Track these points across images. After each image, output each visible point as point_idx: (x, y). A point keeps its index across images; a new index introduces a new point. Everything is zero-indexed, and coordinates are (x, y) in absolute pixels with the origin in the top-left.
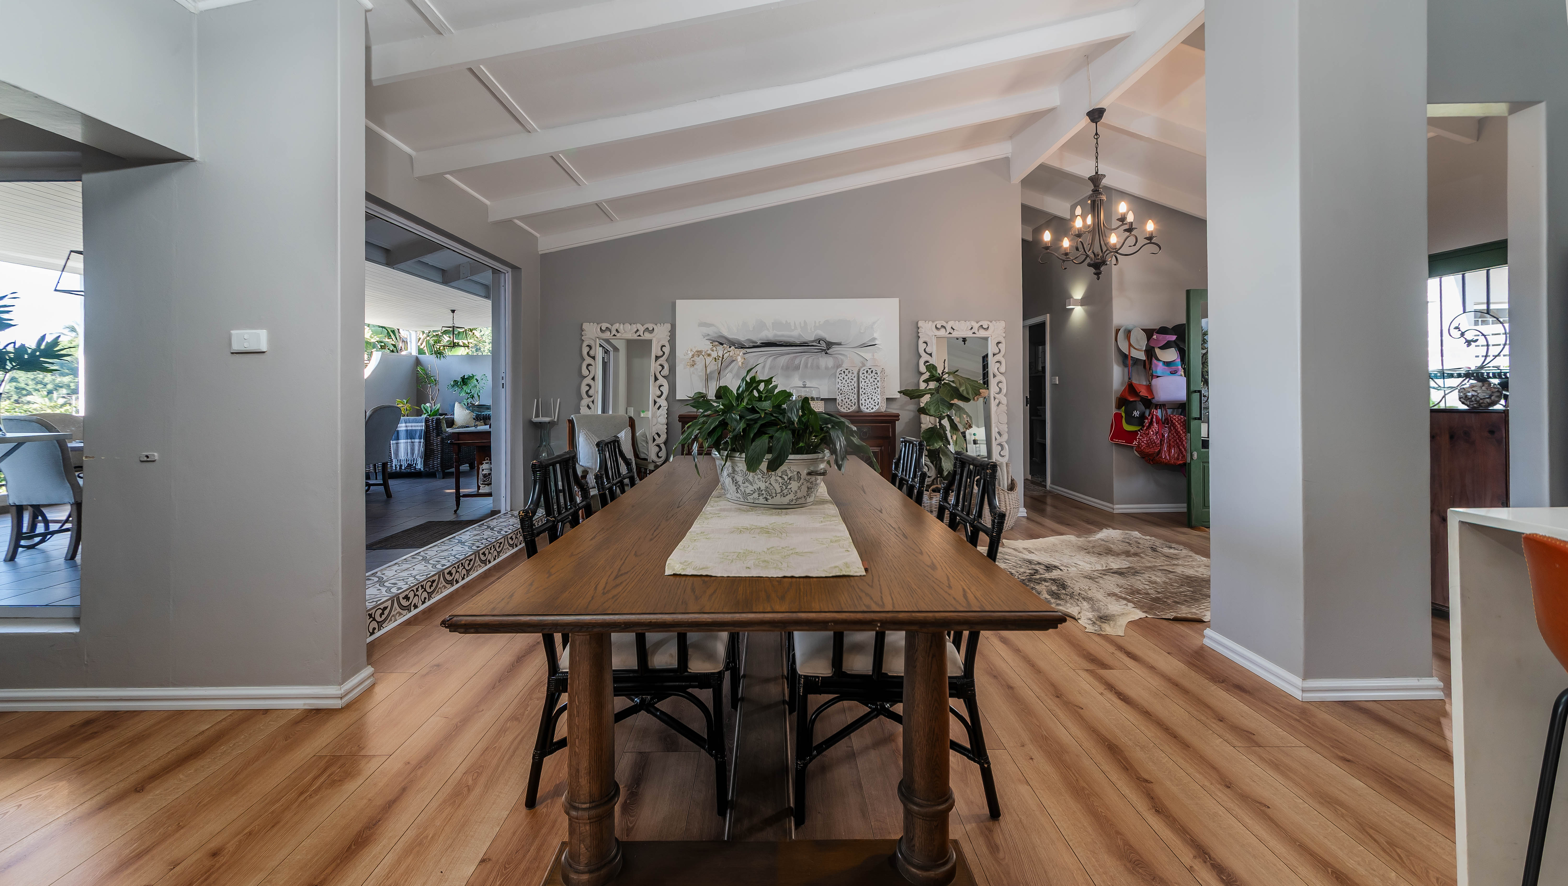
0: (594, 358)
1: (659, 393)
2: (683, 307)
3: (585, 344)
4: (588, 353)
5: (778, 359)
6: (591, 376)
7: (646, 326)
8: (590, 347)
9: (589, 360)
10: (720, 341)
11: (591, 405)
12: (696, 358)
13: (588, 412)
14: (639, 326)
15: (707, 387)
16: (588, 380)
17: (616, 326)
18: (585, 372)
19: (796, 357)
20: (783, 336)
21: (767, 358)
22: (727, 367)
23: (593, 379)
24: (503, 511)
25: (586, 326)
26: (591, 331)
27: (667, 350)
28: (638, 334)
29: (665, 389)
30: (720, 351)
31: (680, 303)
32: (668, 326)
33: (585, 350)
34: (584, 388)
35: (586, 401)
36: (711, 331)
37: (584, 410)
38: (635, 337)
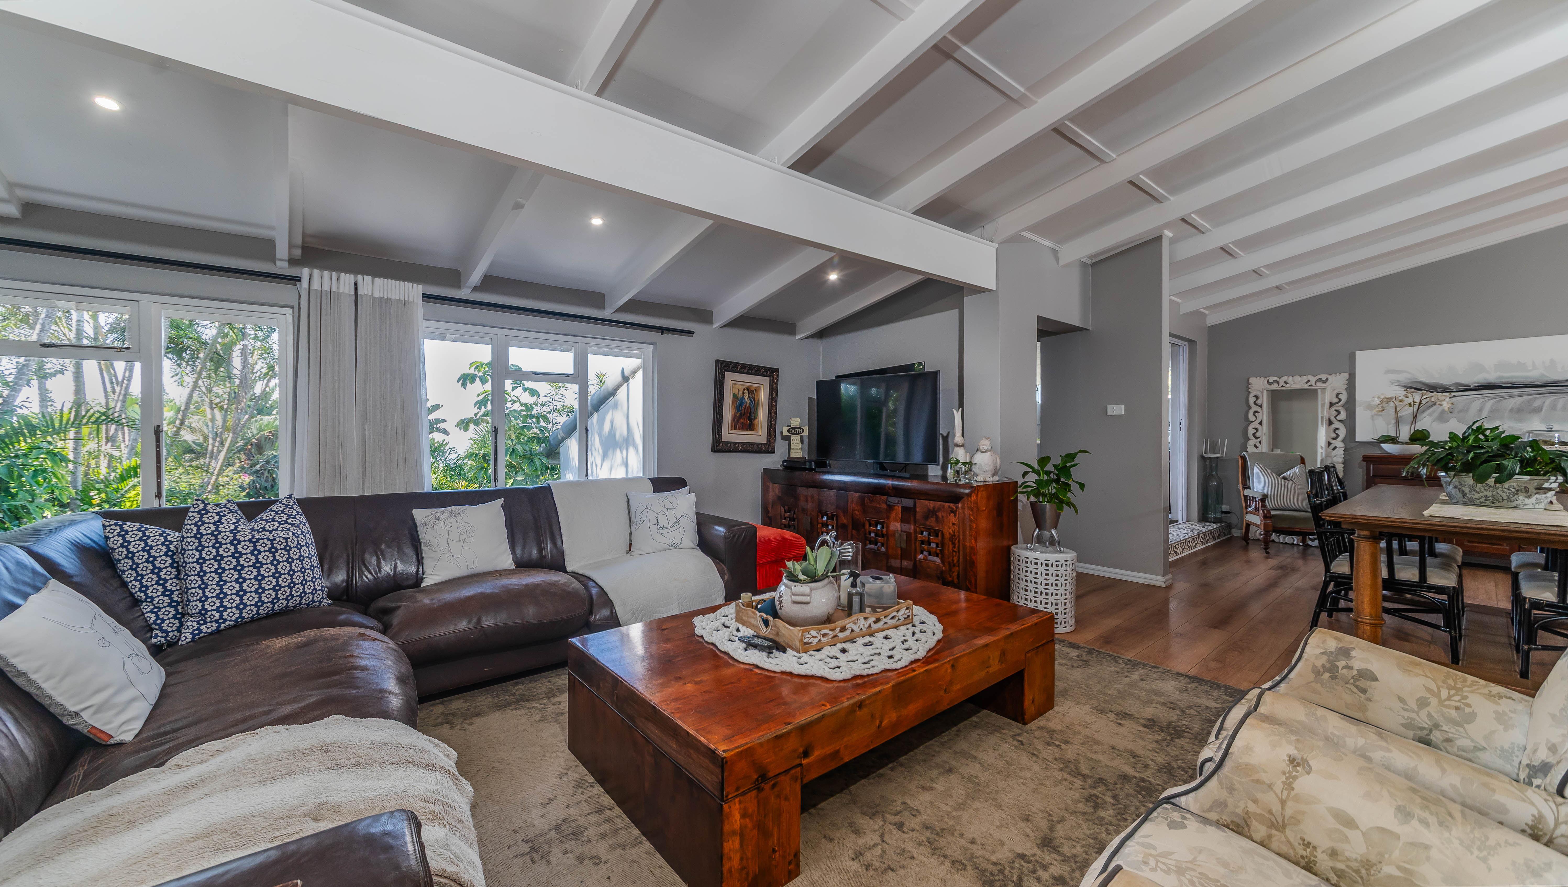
0: (1261, 406)
1: (1334, 435)
2: (1363, 358)
3: (1251, 395)
4: (1255, 403)
5: (1505, 401)
6: (1258, 421)
7: (1318, 377)
8: (1257, 397)
9: (1255, 408)
10: (1414, 387)
11: (1258, 444)
12: (1384, 405)
13: (1256, 450)
14: (1310, 377)
15: (1397, 429)
16: (1255, 424)
17: (1285, 378)
18: (1251, 417)
19: (1535, 399)
20: (1512, 377)
21: (1487, 401)
22: (1424, 411)
23: (1261, 423)
24: (1180, 521)
25: (1252, 380)
26: (1258, 385)
27: (1344, 397)
28: (1309, 384)
29: (1342, 432)
30: (1417, 397)
31: (1360, 355)
32: (1346, 376)
33: (1252, 400)
34: (1251, 431)
35: (1252, 442)
36: (1404, 378)
37: (1251, 449)
38: (1306, 387)
